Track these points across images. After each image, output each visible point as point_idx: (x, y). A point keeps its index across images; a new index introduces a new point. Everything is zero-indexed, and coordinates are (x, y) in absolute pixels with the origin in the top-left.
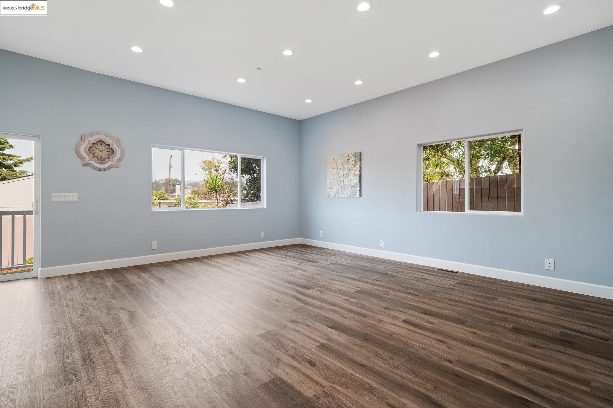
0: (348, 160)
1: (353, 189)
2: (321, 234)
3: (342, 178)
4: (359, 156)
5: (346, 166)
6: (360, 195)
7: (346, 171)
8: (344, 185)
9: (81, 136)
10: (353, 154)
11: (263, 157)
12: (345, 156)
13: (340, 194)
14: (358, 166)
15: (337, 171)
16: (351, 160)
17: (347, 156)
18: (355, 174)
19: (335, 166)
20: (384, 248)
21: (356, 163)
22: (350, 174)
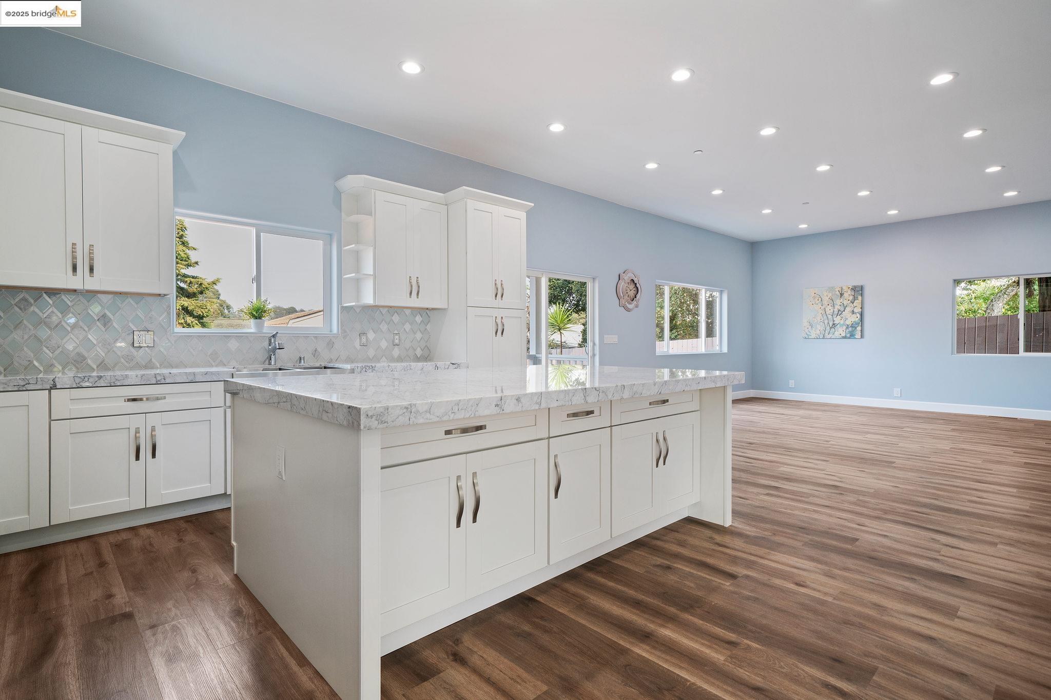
0: (841, 294)
1: (850, 329)
2: (792, 383)
3: (830, 317)
4: (858, 290)
5: (838, 302)
6: (862, 337)
7: (837, 307)
8: (834, 324)
9: (619, 275)
10: (851, 287)
11: (721, 290)
12: (837, 290)
13: (826, 334)
14: (858, 303)
15: (822, 308)
16: (846, 295)
17: (840, 289)
18: (853, 311)
19: (817, 302)
20: (901, 397)
21: (855, 298)
22: (844, 311)
